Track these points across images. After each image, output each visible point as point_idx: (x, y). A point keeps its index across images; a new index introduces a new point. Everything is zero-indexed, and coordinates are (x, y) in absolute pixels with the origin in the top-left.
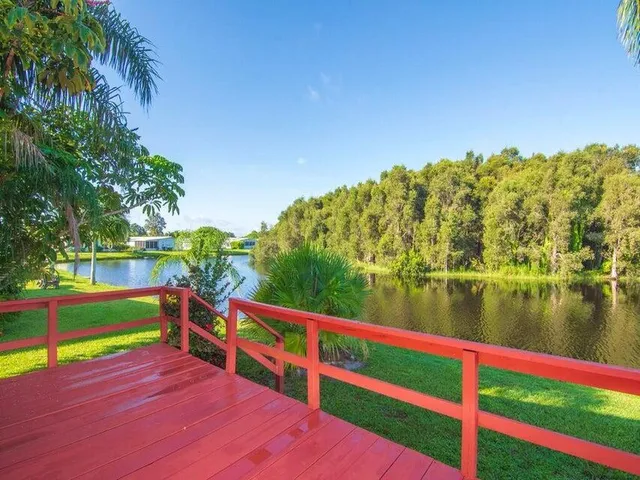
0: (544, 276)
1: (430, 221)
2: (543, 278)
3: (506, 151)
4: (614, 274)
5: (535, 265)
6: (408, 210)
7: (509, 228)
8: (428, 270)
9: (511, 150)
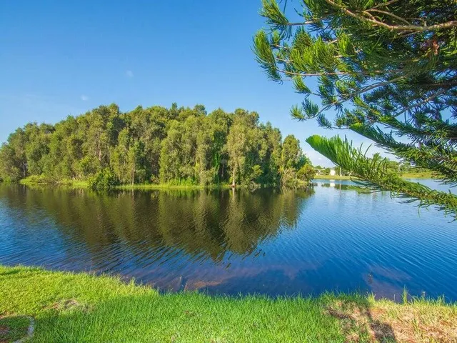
0: (194, 186)
1: (121, 146)
2: (194, 187)
3: (197, 107)
4: (234, 184)
5: (189, 179)
6: (104, 136)
7: (174, 154)
8: (118, 183)
9: (200, 107)
